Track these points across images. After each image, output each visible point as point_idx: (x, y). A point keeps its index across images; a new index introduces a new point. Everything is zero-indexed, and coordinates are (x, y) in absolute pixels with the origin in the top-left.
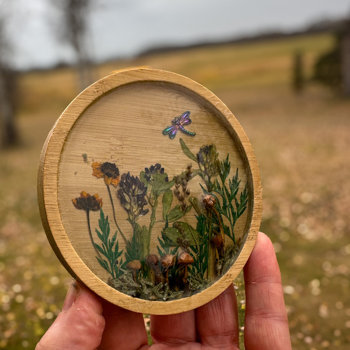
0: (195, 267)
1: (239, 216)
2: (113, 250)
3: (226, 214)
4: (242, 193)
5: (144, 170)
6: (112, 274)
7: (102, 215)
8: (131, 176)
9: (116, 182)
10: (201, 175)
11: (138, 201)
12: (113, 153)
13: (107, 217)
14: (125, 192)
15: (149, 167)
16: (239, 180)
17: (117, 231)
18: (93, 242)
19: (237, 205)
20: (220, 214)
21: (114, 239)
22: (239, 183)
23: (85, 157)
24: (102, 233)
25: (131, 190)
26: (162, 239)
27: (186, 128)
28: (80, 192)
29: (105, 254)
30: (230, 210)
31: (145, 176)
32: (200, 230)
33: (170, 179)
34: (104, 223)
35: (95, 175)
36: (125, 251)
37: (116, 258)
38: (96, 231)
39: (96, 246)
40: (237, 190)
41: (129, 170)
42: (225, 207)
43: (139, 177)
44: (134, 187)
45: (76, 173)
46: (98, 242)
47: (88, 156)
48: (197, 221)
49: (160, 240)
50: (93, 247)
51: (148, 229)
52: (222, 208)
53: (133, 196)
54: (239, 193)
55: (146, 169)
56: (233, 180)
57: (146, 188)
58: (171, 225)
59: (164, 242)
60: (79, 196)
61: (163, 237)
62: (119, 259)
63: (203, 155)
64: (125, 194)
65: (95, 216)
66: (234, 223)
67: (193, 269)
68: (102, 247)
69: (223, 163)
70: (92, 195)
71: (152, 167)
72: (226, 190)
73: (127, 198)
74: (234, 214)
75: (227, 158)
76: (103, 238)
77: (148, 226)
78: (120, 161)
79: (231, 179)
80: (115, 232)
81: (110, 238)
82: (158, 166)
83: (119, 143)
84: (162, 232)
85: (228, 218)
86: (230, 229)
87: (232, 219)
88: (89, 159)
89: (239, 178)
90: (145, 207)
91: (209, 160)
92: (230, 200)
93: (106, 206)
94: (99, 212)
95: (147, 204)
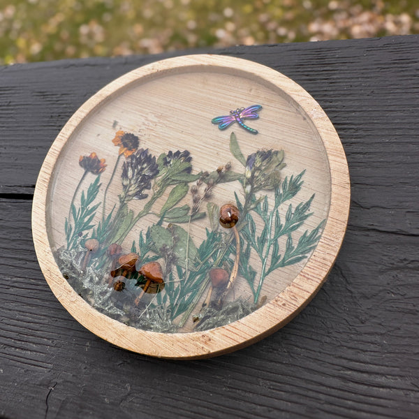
0: (168, 297)
1: (283, 265)
2: (86, 220)
3: (260, 251)
4: (306, 232)
5: (167, 153)
6: (69, 245)
7: (97, 180)
8: (148, 154)
9: (130, 153)
10: (242, 182)
11: (141, 181)
12: (143, 127)
13: (101, 184)
14: (132, 167)
15: (174, 151)
16: (311, 211)
17: (100, 203)
18: (72, 203)
19: (289, 247)
20: (248, 245)
21: (94, 208)
22: (307, 216)
23: (115, 124)
24: (86, 198)
25: (139, 167)
26: (144, 237)
28: (91, 152)
29: (76, 219)
30: (272, 248)
31: (165, 159)
33: (194, 173)
34: (94, 190)
35: (114, 141)
36: (96, 227)
37: (83, 230)
38: (83, 191)
39: (73, 207)
40: (298, 226)
41: (149, 148)
42: (263, 240)
43: (157, 158)
44: (145, 165)
45: (99, 135)
46: (78, 204)
47: (119, 124)
48: (206, 238)
49: (141, 236)
50: (70, 206)
51: (135, 216)
52: (256, 239)
53: (138, 173)
54: (302, 230)
55: (170, 152)
56: (297, 209)
57: (158, 172)
58: (165, 225)
59: (145, 242)
60: (89, 155)
61: (148, 235)
62: (84, 233)
63: (258, 159)
64: (130, 168)
65: (91, 178)
66: (270, 271)
67: (165, 297)
68: (77, 211)
69: (289, 179)
70: (100, 158)
71: (178, 153)
72: (278, 216)
73: (130, 173)
74: (275, 257)
75: (301, 175)
76: (85, 203)
77: (137, 213)
78: (147, 137)
79: (295, 206)
80: (98, 203)
81: (90, 206)
82: (187, 154)
83: (156, 120)
84: (149, 228)
85: (261, 257)
86: (258, 277)
87: (269, 261)
88: (118, 127)
89: (312, 209)
90: (145, 192)
91: (263, 168)
92: (278, 234)
93: (106, 174)
94: (96, 177)
95: (149, 189)
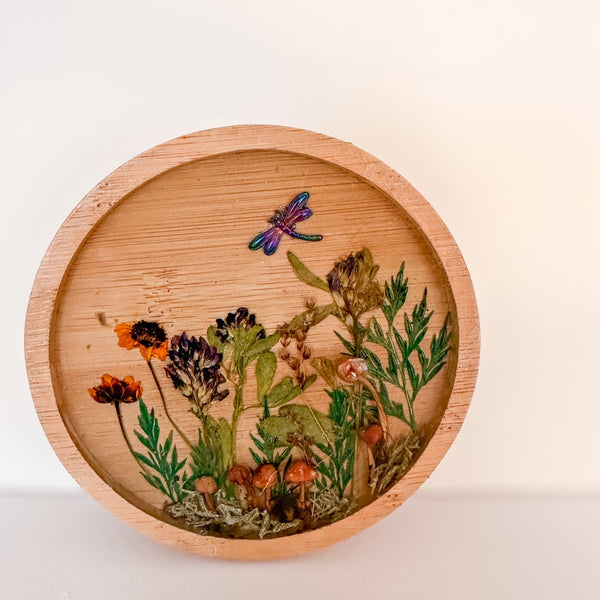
0: (326, 477)
1: (425, 381)
2: (169, 460)
3: (395, 382)
4: (435, 336)
5: (215, 324)
6: (171, 496)
7: (143, 408)
8: (189, 338)
9: (162, 352)
10: (337, 315)
11: (207, 379)
12: (150, 302)
13: (153, 411)
14: (180, 368)
15: (223, 316)
16: (430, 311)
17: (172, 431)
18: (131, 451)
19: (423, 361)
20: (381, 382)
21: (168, 443)
22: (428, 319)
23: (101, 319)
24: (146, 436)
25: (191, 363)
26: (258, 437)
27: (300, 227)
28: (100, 376)
29: (156, 467)
30: (406, 372)
31: (218, 334)
32: (336, 416)
33: (269, 333)
34: (148, 422)
35: (122, 344)
36: (190, 460)
37: (174, 472)
38: (135, 431)
39: (138, 457)
40: (423, 334)
41: (184, 329)
42: (393, 370)
43: (205, 337)
44: (196, 355)
45: (88, 347)
46: (143, 450)
47: (107, 315)
48: (330, 400)
49: (255, 440)
50: (133, 457)
51: (230, 423)
52: (385, 371)
53: (196, 372)
54: (429, 336)
55: (219, 321)
56: (414, 315)
57: (221, 356)
58: (274, 411)
59: (262, 441)
60: (99, 382)
61: (261, 433)
62: (180, 473)
63: (342, 275)
64: (179, 372)
65: (130, 411)
66: (414, 395)
67: (324, 479)
68: (148, 457)
69: (390, 283)
70: (121, 378)
71: (231, 317)
72: (397, 335)
73: (184, 378)
74: (414, 379)
75: (401, 272)
76: (151, 444)
77: (229, 417)
78: (167, 314)
79: (410, 313)
80: (168, 433)
81: (161, 441)
82: (243, 312)
83: (162, 282)
84: (257, 425)
85: (400, 387)
86: (405, 408)
87: (409, 387)
88: (109, 321)
89: (431, 306)
90: (221, 388)
91: (354, 285)
92: (406, 353)
93: (149, 394)
94: (137, 403)
95: (225, 381)
